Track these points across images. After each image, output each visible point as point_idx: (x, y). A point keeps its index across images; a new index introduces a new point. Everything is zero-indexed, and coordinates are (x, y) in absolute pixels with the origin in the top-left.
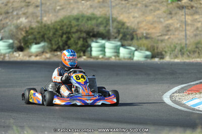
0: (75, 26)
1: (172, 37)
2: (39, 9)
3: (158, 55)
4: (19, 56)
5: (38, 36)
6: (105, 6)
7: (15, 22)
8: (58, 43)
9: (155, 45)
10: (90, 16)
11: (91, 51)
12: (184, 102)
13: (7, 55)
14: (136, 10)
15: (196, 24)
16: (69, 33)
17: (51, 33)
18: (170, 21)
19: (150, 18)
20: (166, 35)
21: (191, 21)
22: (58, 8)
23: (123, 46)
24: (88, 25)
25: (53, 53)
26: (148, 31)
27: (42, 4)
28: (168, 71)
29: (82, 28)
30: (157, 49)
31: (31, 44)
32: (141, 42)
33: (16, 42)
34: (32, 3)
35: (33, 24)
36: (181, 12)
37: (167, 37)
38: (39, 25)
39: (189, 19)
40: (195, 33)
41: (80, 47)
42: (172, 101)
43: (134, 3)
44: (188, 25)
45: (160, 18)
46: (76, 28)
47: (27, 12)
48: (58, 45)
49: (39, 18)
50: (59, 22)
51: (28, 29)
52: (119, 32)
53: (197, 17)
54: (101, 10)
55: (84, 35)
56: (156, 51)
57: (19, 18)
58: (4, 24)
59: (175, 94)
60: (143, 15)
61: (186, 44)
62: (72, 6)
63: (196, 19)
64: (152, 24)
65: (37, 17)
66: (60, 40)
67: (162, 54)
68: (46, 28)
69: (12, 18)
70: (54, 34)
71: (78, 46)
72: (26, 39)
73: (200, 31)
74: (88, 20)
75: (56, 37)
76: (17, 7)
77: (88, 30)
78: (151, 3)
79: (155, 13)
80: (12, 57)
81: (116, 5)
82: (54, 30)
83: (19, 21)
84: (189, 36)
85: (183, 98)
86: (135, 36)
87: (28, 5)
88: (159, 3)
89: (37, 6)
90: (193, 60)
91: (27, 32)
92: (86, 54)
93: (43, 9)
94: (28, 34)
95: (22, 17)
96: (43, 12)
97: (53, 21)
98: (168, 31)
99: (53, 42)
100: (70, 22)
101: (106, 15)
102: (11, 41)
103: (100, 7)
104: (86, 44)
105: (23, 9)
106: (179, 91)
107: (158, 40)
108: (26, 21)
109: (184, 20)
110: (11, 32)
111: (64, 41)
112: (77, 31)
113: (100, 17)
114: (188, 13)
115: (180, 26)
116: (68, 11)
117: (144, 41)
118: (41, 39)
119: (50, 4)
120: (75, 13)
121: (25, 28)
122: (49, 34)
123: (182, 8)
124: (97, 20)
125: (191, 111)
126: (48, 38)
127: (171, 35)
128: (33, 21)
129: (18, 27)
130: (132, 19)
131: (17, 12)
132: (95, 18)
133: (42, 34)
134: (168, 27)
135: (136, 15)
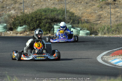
0: (44, 15)
1: (102, 22)
2: (22, 5)
3: (94, 33)
4: (10, 34)
5: (21, 21)
6: (62, 3)
7: (8, 13)
8: (34, 26)
9: (92, 27)
10: (53, 9)
11: (54, 30)
12: (110, 61)
13: (3, 33)
14: (81, 5)
15: (117, 14)
16: (40, 19)
17: (30, 20)
18: (101, 12)
19: (89, 10)
20: (99, 20)
21: (114, 12)
22: (34, 4)
23: (73, 27)
24: (52, 15)
25: (30, 32)
26: (88, 18)
27: (24, 2)
28: (100, 42)
29: (48, 17)
30: (93, 29)
31: (17, 26)
32: (84, 25)
33: (8, 25)
34: (18, 1)
35: (19, 14)
36: (108, 7)
37: (99, 22)
38: (22, 15)
39: (113, 11)
40: (116, 19)
41: (47, 28)
42: (103, 60)
43: (80, 1)
44: (112, 14)
45: (95, 10)
46: (45, 16)
47: (15, 7)
48: (33, 27)
49: (22, 11)
50: (34, 13)
51: (15, 17)
52: (70, 19)
53: (117, 9)
54: (59, 5)
55: (49, 21)
56: (93, 30)
57: (10, 11)
58: (1, 14)
59: (104, 56)
60: (85, 8)
61: (111, 26)
62: (42, 3)
63: (117, 11)
64: (90, 14)
65: (21, 10)
66: (35, 24)
67: (96, 32)
68: (27, 16)
69: (6, 11)
70: (32, 20)
71: (46, 27)
72: (15, 23)
73: (120, 18)
74: (52, 12)
75: (32, 22)
76: (9, 4)
77: (52, 18)
78: (90, 1)
79: (92, 8)
80: (6, 34)
81: (69, 2)
82: (31, 18)
83: (10, 13)
84: (113, 21)
85: (109, 58)
86: (80, 21)
87: (16, 3)
88: (94, 2)
89: (21, 3)
90: (115, 36)
91: (15, 19)
92: (51, 32)
93: (24, 5)
94: (15, 20)
95: (12, 10)
96: (24, 7)
97: (30, 12)
98: (100, 18)
99: (31, 25)
100: (41, 13)
101: (62, 8)
102: (5, 25)
103: (59, 4)
104: (51, 26)
105: (12, 5)
106: (107, 55)
107: (94, 24)
108: (15, 12)
109: (110, 11)
110: (6, 19)
111: (37, 25)
112: (45, 18)
113: (59, 10)
114: (112, 7)
115: (107, 15)
116: (40, 6)
117: (86, 25)
118: (23, 23)
119: (29, 2)
120: (44, 7)
121: (14, 16)
122: (28, 20)
123: (108, 4)
124: (57, 12)
125: (114, 66)
126: (28, 23)
127: (102, 20)
128: (18, 12)
129: (9, 16)
130: (79, 11)
131: (9, 7)
132: (56, 10)
133: (24, 20)
134: (100, 16)
135: (81, 8)
